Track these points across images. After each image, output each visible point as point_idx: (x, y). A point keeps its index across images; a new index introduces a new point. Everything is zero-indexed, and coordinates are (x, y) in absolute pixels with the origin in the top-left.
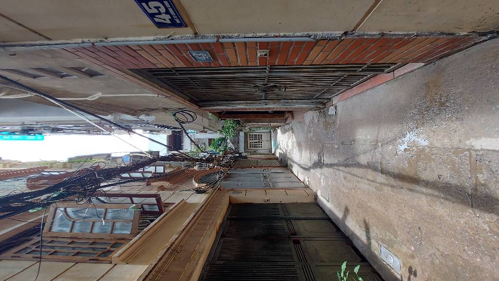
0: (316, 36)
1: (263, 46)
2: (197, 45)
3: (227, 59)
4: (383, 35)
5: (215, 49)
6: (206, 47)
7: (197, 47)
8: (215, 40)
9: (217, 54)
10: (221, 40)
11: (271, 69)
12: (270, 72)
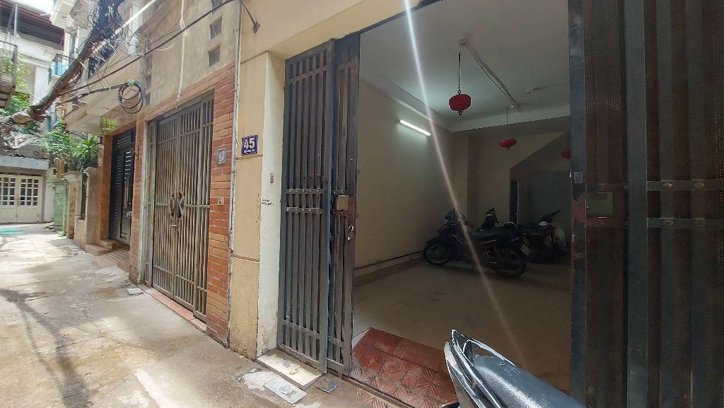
0: (231, 233)
1: (227, 201)
2: (230, 157)
3: (218, 175)
4: (230, 274)
5: (227, 167)
6: (228, 163)
7: (229, 156)
8: (232, 170)
9: (222, 168)
10: (232, 174)
11: (205, 208)
12: (201, 208)
